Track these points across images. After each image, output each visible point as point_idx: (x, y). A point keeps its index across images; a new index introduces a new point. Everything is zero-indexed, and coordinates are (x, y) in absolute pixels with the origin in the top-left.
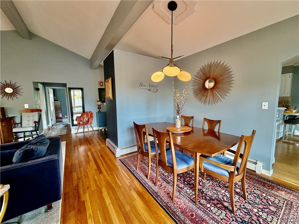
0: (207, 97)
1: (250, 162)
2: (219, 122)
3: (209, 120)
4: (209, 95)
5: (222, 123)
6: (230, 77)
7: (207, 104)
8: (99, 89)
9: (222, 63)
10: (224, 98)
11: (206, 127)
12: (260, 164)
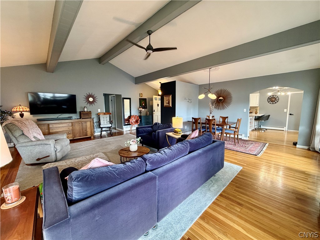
0: (219, 106)
1: (240, 135)
2: (227, 117)
3: (223, 117)
4: (220, 105)
5: (228, 118)
6: (231, 97)
7: (220, 110)
8: (140, 99)
9: (227, 90)
10: (228, 107)
11: (221, 120)
12: (243, 135)
